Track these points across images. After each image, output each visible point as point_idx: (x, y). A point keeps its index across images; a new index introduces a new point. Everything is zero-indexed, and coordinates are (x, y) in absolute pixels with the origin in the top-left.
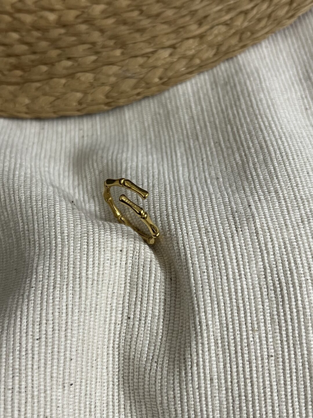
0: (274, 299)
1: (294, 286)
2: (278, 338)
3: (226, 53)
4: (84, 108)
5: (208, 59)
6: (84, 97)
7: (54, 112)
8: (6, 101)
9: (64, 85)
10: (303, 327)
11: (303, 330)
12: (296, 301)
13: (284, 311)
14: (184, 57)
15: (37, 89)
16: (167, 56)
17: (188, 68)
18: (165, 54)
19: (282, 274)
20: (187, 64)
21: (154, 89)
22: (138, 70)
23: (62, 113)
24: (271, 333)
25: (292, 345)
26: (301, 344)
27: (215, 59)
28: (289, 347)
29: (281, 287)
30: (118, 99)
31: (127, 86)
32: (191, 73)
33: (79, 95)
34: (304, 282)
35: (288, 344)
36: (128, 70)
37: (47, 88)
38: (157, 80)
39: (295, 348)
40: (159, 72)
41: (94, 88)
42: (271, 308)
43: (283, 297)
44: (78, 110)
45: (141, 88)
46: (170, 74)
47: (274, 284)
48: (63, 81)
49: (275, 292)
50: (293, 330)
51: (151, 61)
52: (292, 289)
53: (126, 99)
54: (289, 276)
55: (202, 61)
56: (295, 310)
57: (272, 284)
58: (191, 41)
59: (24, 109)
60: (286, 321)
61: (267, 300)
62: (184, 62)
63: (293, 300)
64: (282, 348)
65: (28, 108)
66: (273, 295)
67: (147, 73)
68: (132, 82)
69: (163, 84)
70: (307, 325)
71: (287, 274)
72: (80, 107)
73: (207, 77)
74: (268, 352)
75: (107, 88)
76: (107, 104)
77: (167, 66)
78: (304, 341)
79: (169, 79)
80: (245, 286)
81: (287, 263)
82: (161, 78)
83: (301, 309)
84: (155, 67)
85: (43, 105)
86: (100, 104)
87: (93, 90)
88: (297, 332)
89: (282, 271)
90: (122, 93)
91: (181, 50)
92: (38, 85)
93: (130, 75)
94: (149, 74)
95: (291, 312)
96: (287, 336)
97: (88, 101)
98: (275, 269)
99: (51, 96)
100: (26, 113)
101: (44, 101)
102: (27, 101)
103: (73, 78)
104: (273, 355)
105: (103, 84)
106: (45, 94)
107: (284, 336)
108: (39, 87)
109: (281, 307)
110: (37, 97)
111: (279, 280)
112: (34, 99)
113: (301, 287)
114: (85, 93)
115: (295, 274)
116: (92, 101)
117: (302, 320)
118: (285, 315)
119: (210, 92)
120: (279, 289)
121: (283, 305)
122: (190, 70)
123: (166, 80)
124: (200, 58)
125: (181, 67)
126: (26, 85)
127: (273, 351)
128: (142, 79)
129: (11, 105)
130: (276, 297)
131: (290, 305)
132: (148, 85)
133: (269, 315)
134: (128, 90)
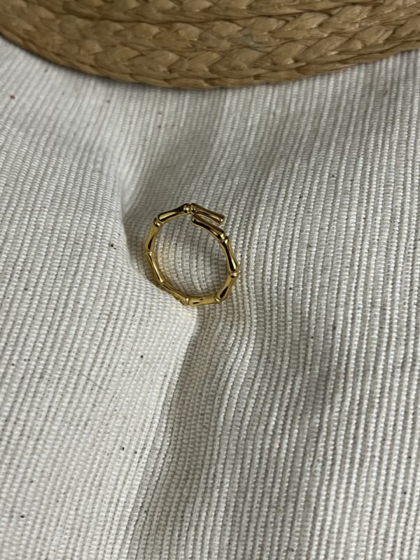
0: (318, 474)
1: (352, 462)
2: (309, 529)
3: (405, 41)
4: (175, 79)
5: (376, 45)
6: (177, 61)
7: (131, 75)
8: (69, 41)
9: (154, 37)
10: (347, 521)
11: (346, 526)
12: (349, 483)
13: (328, 494)
14: (339, 33)
15: (117, 33)
16: (314, 26)
17: (341, 53)
18: (313, 21)
19: (341, 442)
20: (341, 46)
21: (283, 74)
22: (267, 40)
23: (141, 79)
24: (300, 520)
25: (324, 543)
26: (338, 543)
27: (387, 47)
28: (320, 544)
29: (334, 460)
30: (226, 77)
31: (243, 59)
32: (343, 62)
33: (172, 57)
34: (368, 459)
35: (321, 540)
36: (250, 35)
37: (130, 36)
38: (290, 62)
39: (328, 547)
40: (297, 49)
41: (196, 51)
43: (331, 474)
44: (166, 80)
45: (263, 68)
46: (312, 56)
47: (325, 454)
48: (155, 30)
49: (324, 465)
50: (333, 523)
51: (288, 28)
52: (347, 466)
53: (238, 80)
54: (350, 446)
55: (365, 47)
56: (342, 496)
57: (322, 453)
58: (358, 9)
59: (91, 60)
60: (326, 509)
61: (308, 474)
62: (338, 42)
63: (345, 481)
64: (311, 544)
65: (96, 60)
66: (319, 469)
67: (278, 47)
68: (254, 55)
69: (298, 69)
70: (354, 519)
71: (348, 443)
72: (169, 76)
73: (362, 75)
74: (289, 543)
75: (215, 56)
76: (208, 80)
77: (311, 42)
78: (343, 541)
79: (309, 64)
80: (285, 446)
81: (353, 427)
82: (296, 61)
83: (352, 496)
84: (293, 40)
85: (118, 60)
86: (198, 78)
87: (193, 54)
88: (337, 526)
89: (342, 437)
90: (234, 69)
91: (337, 22)
92: (119, 27)
93: (252, 43)
94: (280, 50)
95: (337, 498)
96: (322, 529)
97: (184, 70)
98: (334, 433)
99: (134, 49)
100: (92, 66)
101: (121, 55)
102: (98, 48)
103: (169, 29)
104: (295, 549)
105: (210, 49)
106: (124, 44)
107: (318, 528)
108: (120, 31)
109: (324, 488)
110: (114, 46)
111: (335, 449)
112: (109, 47)
113: (361, 465)
114: (182, 56)
115: (360, 446)
116: (189, 70)
117: (349, 511)
118: (327, 500)
119: (357, 100)
120: (329, 463)
121: (329, 486)
122: (344, 57)
123: (303, 64)
124: (363, 42)
125: (331, 49)
126: (102, 23)
127: (296, 544)
128: (269, 53)
129: (75, 50)
130: (322, 473)
131: (339, 488)
132: (275, 67)
133: (304, 494)
134: (245, 66)
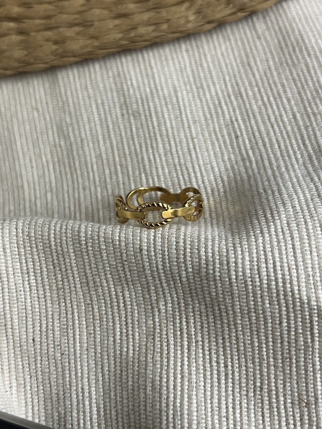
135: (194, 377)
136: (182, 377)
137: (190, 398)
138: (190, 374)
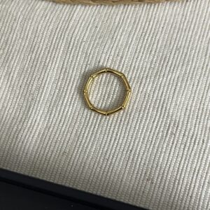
42: (78, 127)
135: (98, 135)
136: (92, 134)
137: (92, 145)
138: (96, 133)
